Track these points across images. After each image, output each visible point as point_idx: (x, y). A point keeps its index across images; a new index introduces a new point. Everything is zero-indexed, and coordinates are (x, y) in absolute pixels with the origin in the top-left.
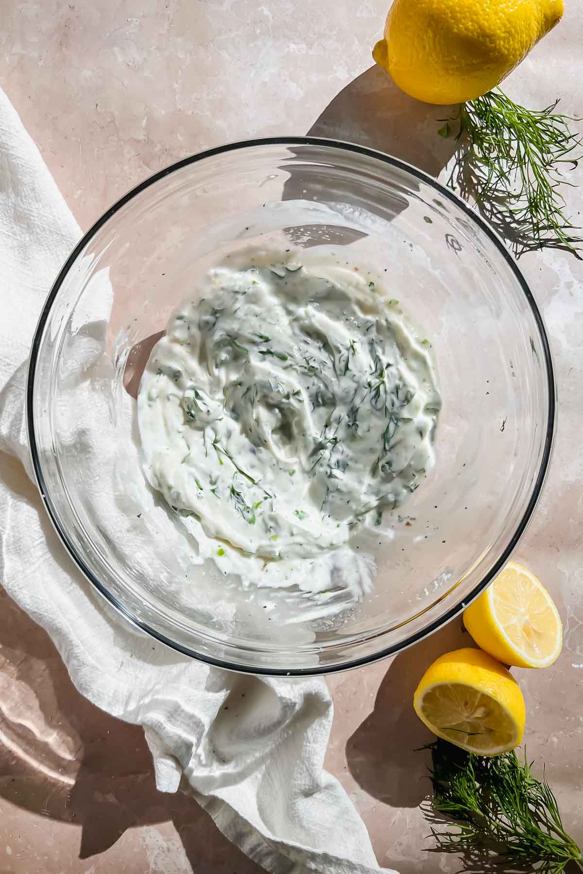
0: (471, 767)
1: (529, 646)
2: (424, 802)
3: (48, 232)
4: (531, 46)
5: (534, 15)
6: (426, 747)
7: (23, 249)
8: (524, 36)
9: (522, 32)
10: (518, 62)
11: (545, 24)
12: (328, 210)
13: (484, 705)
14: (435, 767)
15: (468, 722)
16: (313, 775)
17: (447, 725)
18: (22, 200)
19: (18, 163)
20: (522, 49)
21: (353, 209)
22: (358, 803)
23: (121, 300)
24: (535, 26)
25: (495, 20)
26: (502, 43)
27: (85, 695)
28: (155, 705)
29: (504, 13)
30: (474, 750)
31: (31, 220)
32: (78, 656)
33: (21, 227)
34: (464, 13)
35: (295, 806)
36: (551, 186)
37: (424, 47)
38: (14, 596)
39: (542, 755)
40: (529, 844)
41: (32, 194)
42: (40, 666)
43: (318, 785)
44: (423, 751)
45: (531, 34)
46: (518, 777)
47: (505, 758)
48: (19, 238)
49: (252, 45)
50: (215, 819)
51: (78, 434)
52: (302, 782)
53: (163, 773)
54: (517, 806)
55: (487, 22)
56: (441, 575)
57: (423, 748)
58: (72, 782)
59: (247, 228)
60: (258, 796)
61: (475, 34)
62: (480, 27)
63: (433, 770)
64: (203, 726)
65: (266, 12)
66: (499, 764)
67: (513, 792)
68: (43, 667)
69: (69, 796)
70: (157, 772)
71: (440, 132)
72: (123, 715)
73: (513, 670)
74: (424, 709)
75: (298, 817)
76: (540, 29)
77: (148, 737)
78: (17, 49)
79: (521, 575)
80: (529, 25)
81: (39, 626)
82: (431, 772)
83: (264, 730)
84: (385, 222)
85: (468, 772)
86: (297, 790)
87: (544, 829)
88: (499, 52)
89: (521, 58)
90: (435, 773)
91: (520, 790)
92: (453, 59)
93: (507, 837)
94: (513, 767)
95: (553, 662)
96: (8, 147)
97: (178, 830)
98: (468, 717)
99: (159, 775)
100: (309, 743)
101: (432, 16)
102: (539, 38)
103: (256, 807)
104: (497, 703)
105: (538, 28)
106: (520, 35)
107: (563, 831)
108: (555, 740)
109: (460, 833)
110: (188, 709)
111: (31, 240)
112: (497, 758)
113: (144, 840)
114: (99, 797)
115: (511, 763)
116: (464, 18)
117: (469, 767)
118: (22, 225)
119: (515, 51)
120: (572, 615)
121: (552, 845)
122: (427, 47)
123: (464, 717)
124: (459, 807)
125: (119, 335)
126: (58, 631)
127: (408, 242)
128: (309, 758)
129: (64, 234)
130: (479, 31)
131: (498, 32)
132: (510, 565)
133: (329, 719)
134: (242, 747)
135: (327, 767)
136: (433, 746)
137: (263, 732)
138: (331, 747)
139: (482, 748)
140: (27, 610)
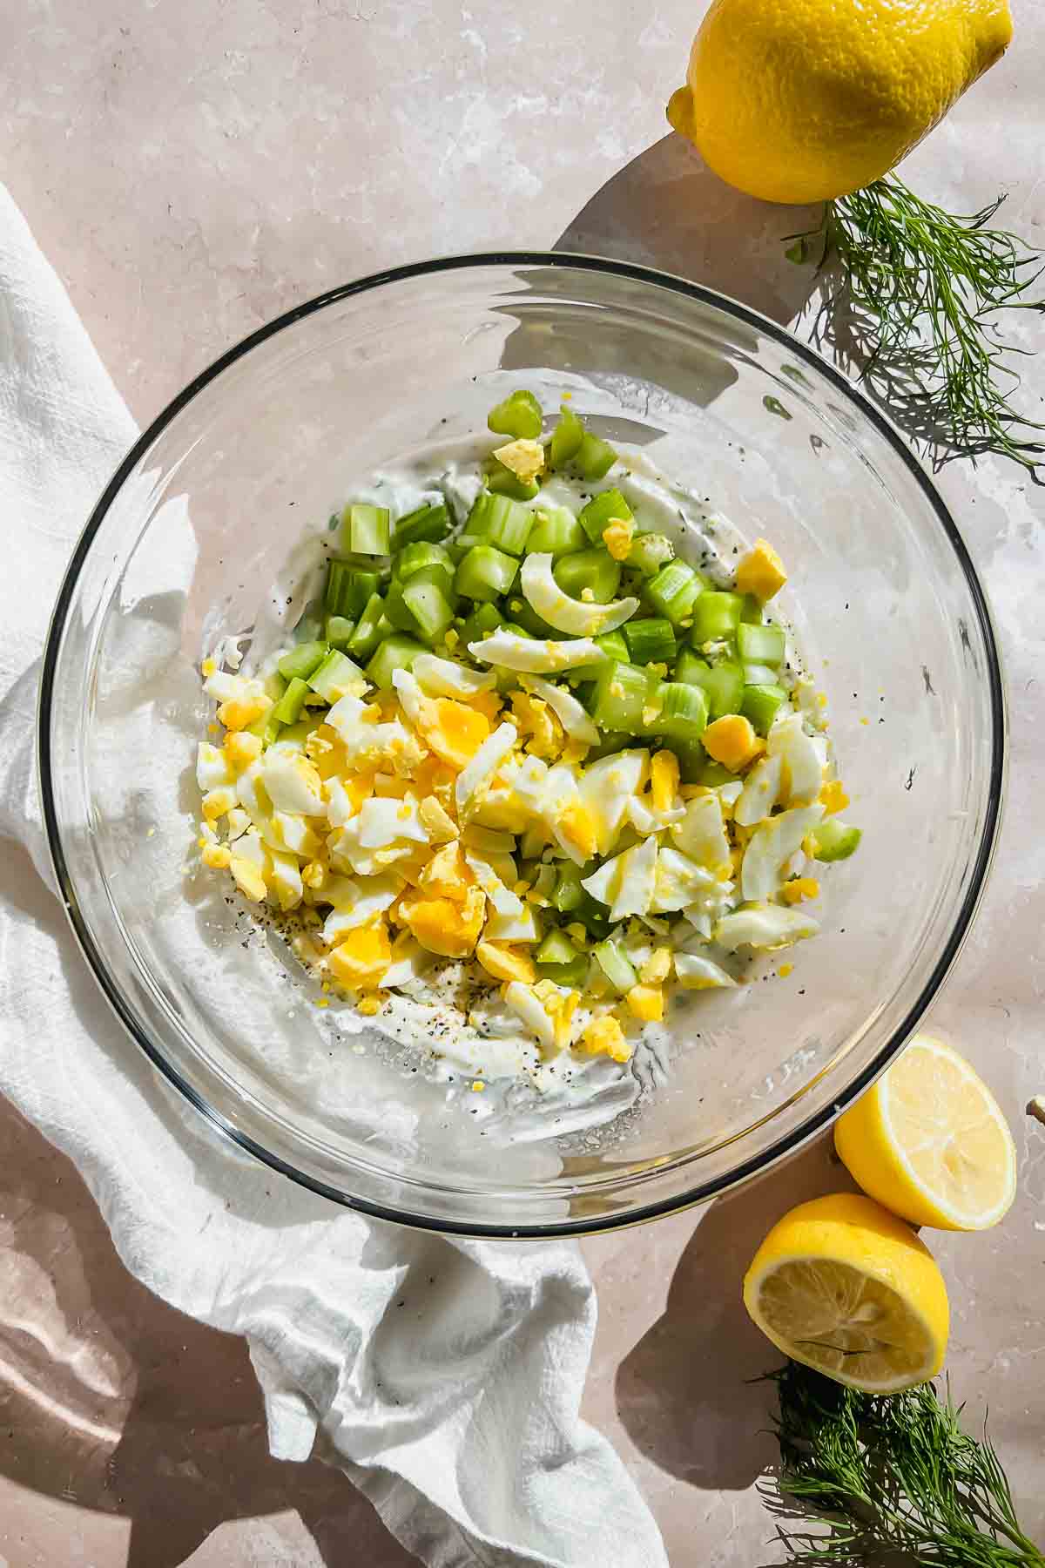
0: (850, 1413)
1: (955, 1188)
2: (761, 1478)
3: (80, 435)
4: (954, 97)
5: (958, 41)
6: (767, 1376)
7: (34, 465)
8: (941, 78)
9: (936, 71)
10: (929, 127)
11: (979, 58)
12: (592, 387)
13: (875, 1300)
14: (784, 1415)
15: (844, 1331)
16: (561, 1430)
17: (807, 1336)
18: (32, 377)
19: (26, 312)
20: (937, 101)
21: (637, 384)
22: (642, 1481)
23: (211, 558)
24: (960, 62)
25: (888, 49)
26: (900, 90)
27: (142, 1279)
28: (269, 1295)
29: (904, 38)
30: (856, 1383)
31: (48, 412)
32: (129, 1207)
33: (30, 425)
34: (832, 36)
35: (527, 1489)
36: (986, 353)
37: (759, 99)
38: (13, 1097)
39: (981, 1393)
40: (956, 1556)
41: (50, 366)
42: (58, 1226)
43: (569, 1449)
44: (760, 1383)
45: (954, 77)
46: (936, 1433)
47: (912, 1396)
48: (27, 445)
49: (449, 99)
50: (381, 1509)
51: (132, 798)
52: (542, 1442)
53: (282, 1424)
54: (935, 1487)
55: (874, 52)
56: (797, 1053)
57: (762, 1379)
58: (115, 1437)
59: (444, 421)
60: (459, 1468)
61: (853, 75)
62: (859, 63)
63: (781, 1420)
64: (359, 1335)
65: (476, 40)
66: (902, 1408)
67: (927, 1460)
68: (65, 1226)
69: (112, 1466)
70: (270, 1422)
71: (789, 254)
72: (212, 1315)
73: (925, 1234)
74: (763, 1307)
75: (533, 1507)
76: (969, 65)
77: (255, 1356)
78: (27, 106)
79: (941, 1059)
80: (949, 60)
81: (59, 1152)
82: (778, 1422)
83: (469, 1345)
84: (695, 409)
85: (844, 1421)
86: (533, 1458)
87: (984, 1528)
88: (894, 108)
89: (935, 118)
90: (786, 1425)
91: (940, 1456)
92: (812, 120)
93: (916, 1544)
94: (928, 1415)
95: (999, 1220)
96: (8, 282)
97: (311, 1530)
98: (844, 1322)
99: (275, 1428)
100: (553, 1368)
101: (774, 43)
102: (967, 83)
103: (456, 1487)
104: (896, 1297)
105: (965, 64)
106: (933, 77)
107: (1018, 1532)
108: (1006, 1364)
109: (829, 1534)
110: (330, 1302)
111: (48, 448)
112: (897, 1397)
113: (250, 1547)
114: (165, 1467)
115: (924, 1407)
116: (831, 45)
117: (846, 1412)
118: (33, 422)
119: (925, 104)
120: (1035, 1133)
121: (999, 1558)
122: (765, 98)
123: (836, 1320)
124: (827, 1487)
125: (210, 615)
126: (93, 1161)
127: (737, 445)
128: (554, 1397)
129: (108, 438)
130: (858, 69)
131: (894, 70)
132: (917, 1041)
133: (590, 1324)
134: (432, 1377)
135: (587, 1415)
136: (781, 1375)
137: (468, 1348)
138: (593, 1376)
139: (870, 1379)
140: (37, 1121)
